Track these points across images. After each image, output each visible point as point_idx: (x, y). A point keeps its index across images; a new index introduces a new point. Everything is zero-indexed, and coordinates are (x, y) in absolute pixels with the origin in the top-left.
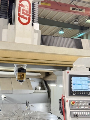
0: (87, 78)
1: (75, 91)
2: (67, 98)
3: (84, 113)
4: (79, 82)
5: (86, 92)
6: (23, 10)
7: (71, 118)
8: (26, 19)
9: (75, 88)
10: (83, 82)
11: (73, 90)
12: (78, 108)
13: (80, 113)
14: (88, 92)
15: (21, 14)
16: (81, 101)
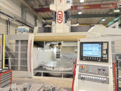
0: (98, 44)
1: (85, 57)
3: (92, 77)
4: (90, 49)
5: (96, 58)
6: (59, 16)
8: (60, 20)
9: (85, 54)
11: (83, 56)
13: (88, 77)
14: (99, 58)
16: (91, 65)
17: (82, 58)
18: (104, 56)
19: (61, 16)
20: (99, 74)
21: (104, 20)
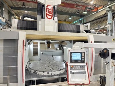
1: (73, 60)
2: (69, 64)
5: (79, 61)
7: (71, 74)
8: (50, 16)
10: (78, 56)
12: (75, 69)
15: (48, 13)
16: (76, 65)
17: (71, 61)
18: (83, 60)
19: (51, 11)
20: (81, 69)
21: (70, 18)
